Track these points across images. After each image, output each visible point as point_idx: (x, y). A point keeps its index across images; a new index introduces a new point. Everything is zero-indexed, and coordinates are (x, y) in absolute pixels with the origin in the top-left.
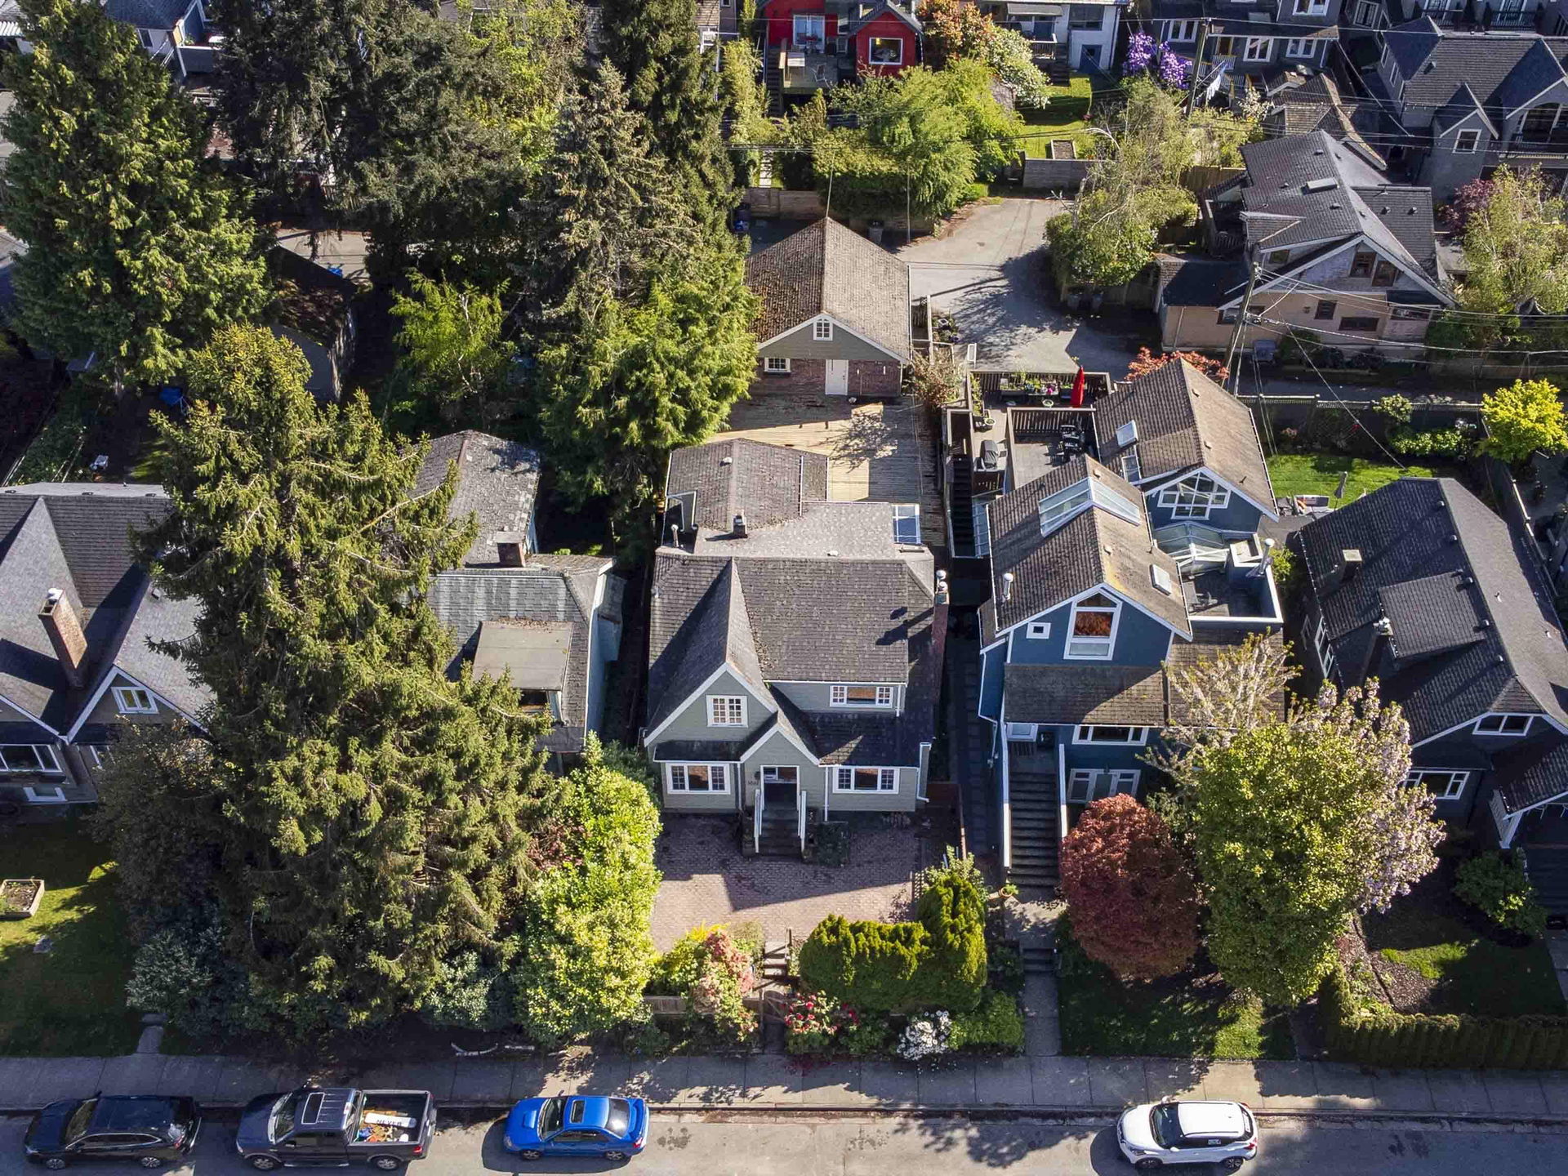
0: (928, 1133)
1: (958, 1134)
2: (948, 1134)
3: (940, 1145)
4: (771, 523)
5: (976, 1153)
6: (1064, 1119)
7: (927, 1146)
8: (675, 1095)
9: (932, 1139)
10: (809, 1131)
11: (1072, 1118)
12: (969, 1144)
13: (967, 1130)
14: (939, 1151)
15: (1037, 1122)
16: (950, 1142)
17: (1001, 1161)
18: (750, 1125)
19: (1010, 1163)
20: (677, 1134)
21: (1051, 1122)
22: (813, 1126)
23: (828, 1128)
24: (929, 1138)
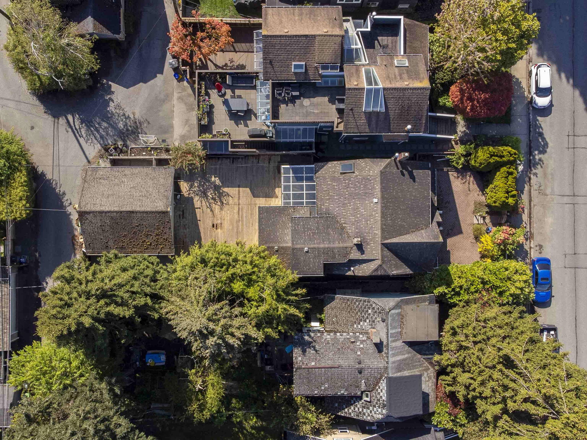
0: (537, 167)
1: (537, 157)
2: (537, 160)
3: (541, 163)
4: (343, 228)
5: (544, 152)
6: (531, 125)
7: (542, 167)
8: (525, 249)
9: (539, 165)
10: (536, 207)
11: (530, 122)
12: (541, 154)
13: (535, 154)
14: (543, 164)
15: (532, 134)
16: (540, 160)
17: (546, 144)
18: (535, 225)
19: (547, 142)
20: (538, 248)
21: (532, 129)
22: (534, 205)
23: (535, 201)
24: (539, 167)
